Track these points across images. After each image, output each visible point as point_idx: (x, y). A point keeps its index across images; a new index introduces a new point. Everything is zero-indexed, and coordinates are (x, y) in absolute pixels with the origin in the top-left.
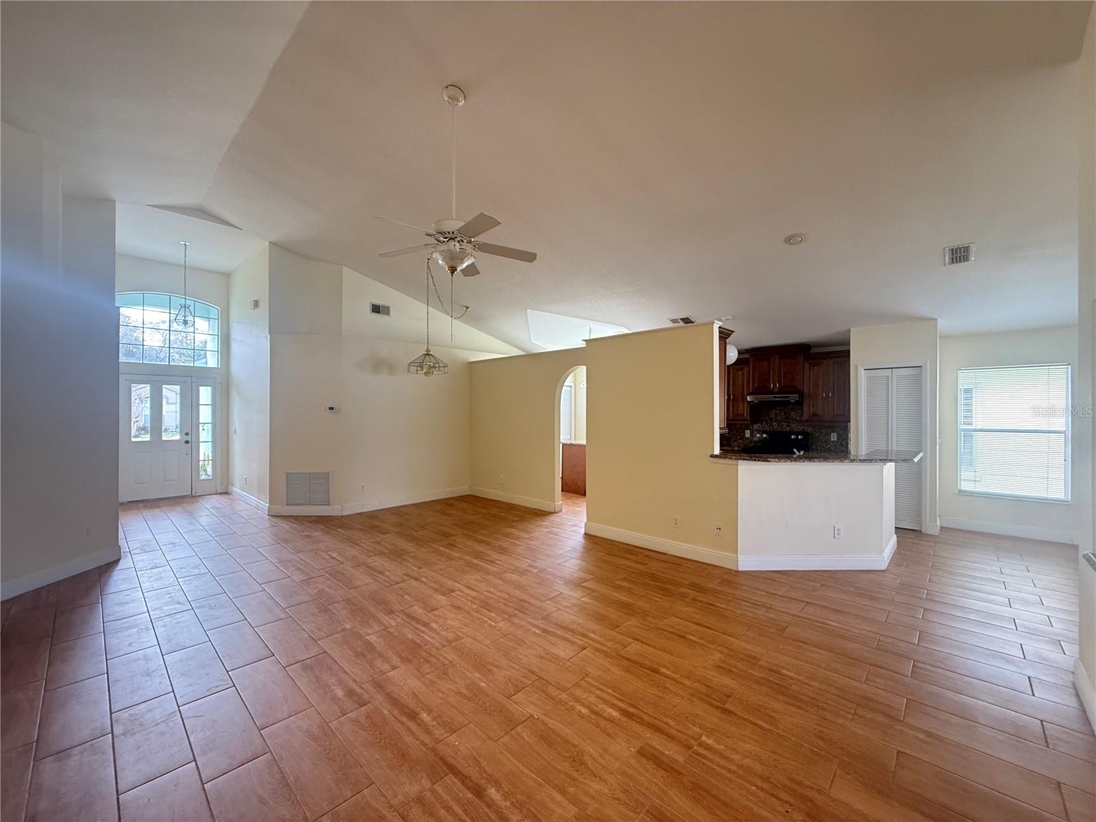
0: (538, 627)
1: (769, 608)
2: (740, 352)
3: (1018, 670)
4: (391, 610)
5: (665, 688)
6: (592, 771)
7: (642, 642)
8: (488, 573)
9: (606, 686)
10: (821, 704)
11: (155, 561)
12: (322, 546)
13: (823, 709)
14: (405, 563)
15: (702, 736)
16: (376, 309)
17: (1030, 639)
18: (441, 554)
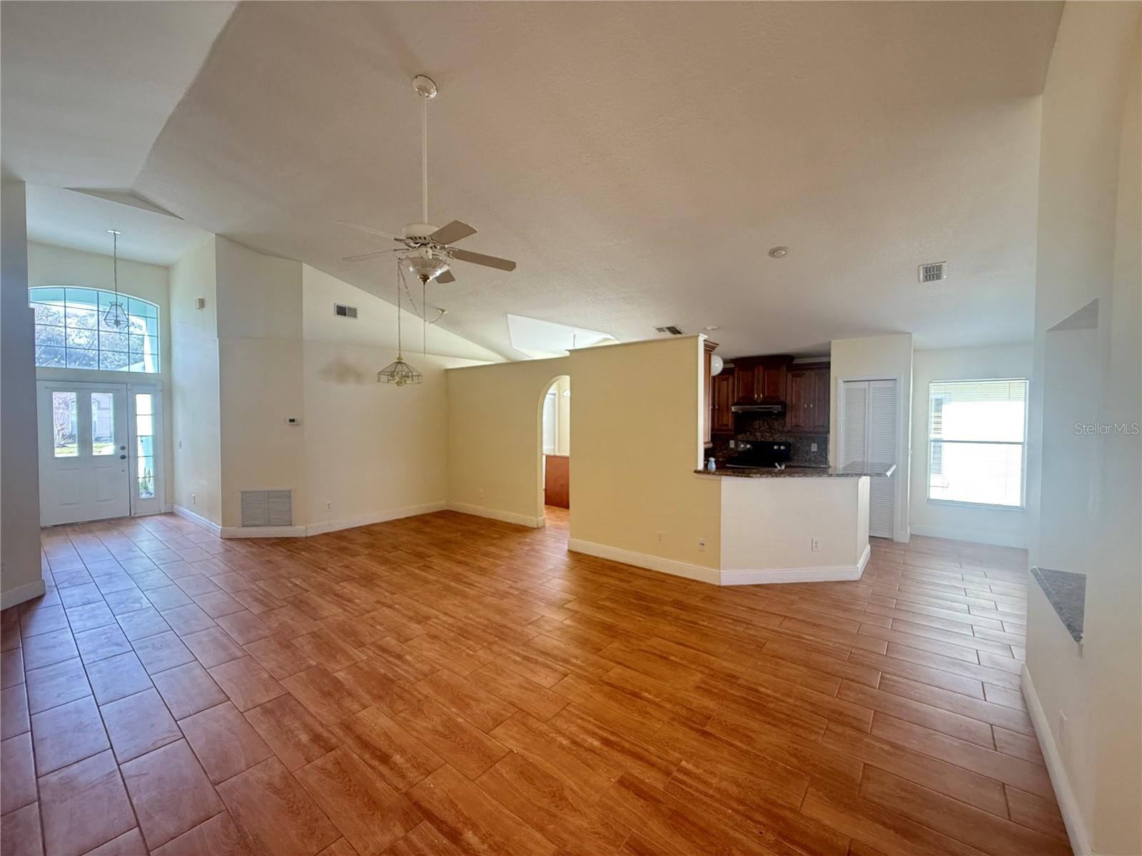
0: (518, 654)
1: (748, 624)
2: (725, 362)
3: (973, 676)
4: (362, 643)
5: (647, 713)
6: (572, 805)
7: (624, 666)
8: (465, 596)
9: (587, 714)
10: (796, 721)
11: (88, 596)
12: (283, 572)
13: (798, 725)
14: (376, 589)
15: (681, 761)
16: (342, 311)
17: (986, 644)
18: (416, 577)
